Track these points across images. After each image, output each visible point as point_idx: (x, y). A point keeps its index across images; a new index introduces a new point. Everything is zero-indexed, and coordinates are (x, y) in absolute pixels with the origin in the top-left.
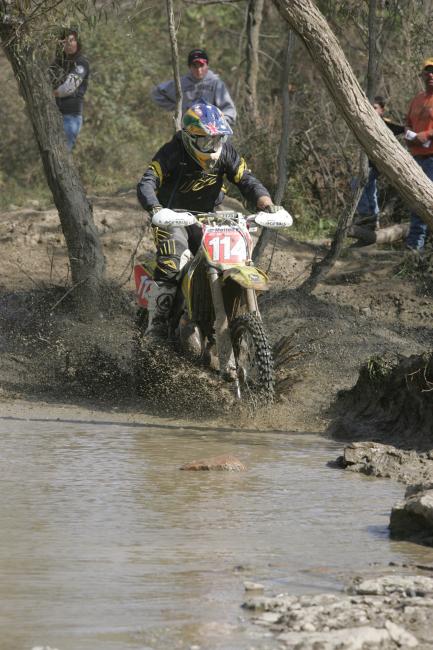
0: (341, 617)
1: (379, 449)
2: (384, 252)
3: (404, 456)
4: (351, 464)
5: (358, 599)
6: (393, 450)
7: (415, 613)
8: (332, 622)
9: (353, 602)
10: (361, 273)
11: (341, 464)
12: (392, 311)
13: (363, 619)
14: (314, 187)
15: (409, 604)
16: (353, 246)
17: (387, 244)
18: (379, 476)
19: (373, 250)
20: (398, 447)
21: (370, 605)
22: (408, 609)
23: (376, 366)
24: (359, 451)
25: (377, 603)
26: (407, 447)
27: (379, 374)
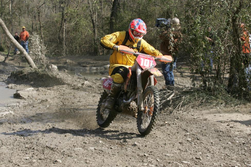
0: (4, 110)
1: (13, 85)
2: (18, 55)
3: (17, 86)
4: (9, 87)
5: (7, 107)
6: (15, 85)
7: (15, 109)
8: (2, 111)
9: (6, 108)
10: (14, 59)
11: (8, 87)
12: (19, 64)
13: (7, 110)
14: (8, 46)
15: (14, 108)
16: (13, 55)
17: (18, 54)
18: (13, 89)
19: (16, 55)
20: (16, 84)
21: (8, 108)
22: (14, 109)
23: (13, 72)
24: (10, 85)
25: (10, 108)
26: (17, 84)
27: (14, 74)
